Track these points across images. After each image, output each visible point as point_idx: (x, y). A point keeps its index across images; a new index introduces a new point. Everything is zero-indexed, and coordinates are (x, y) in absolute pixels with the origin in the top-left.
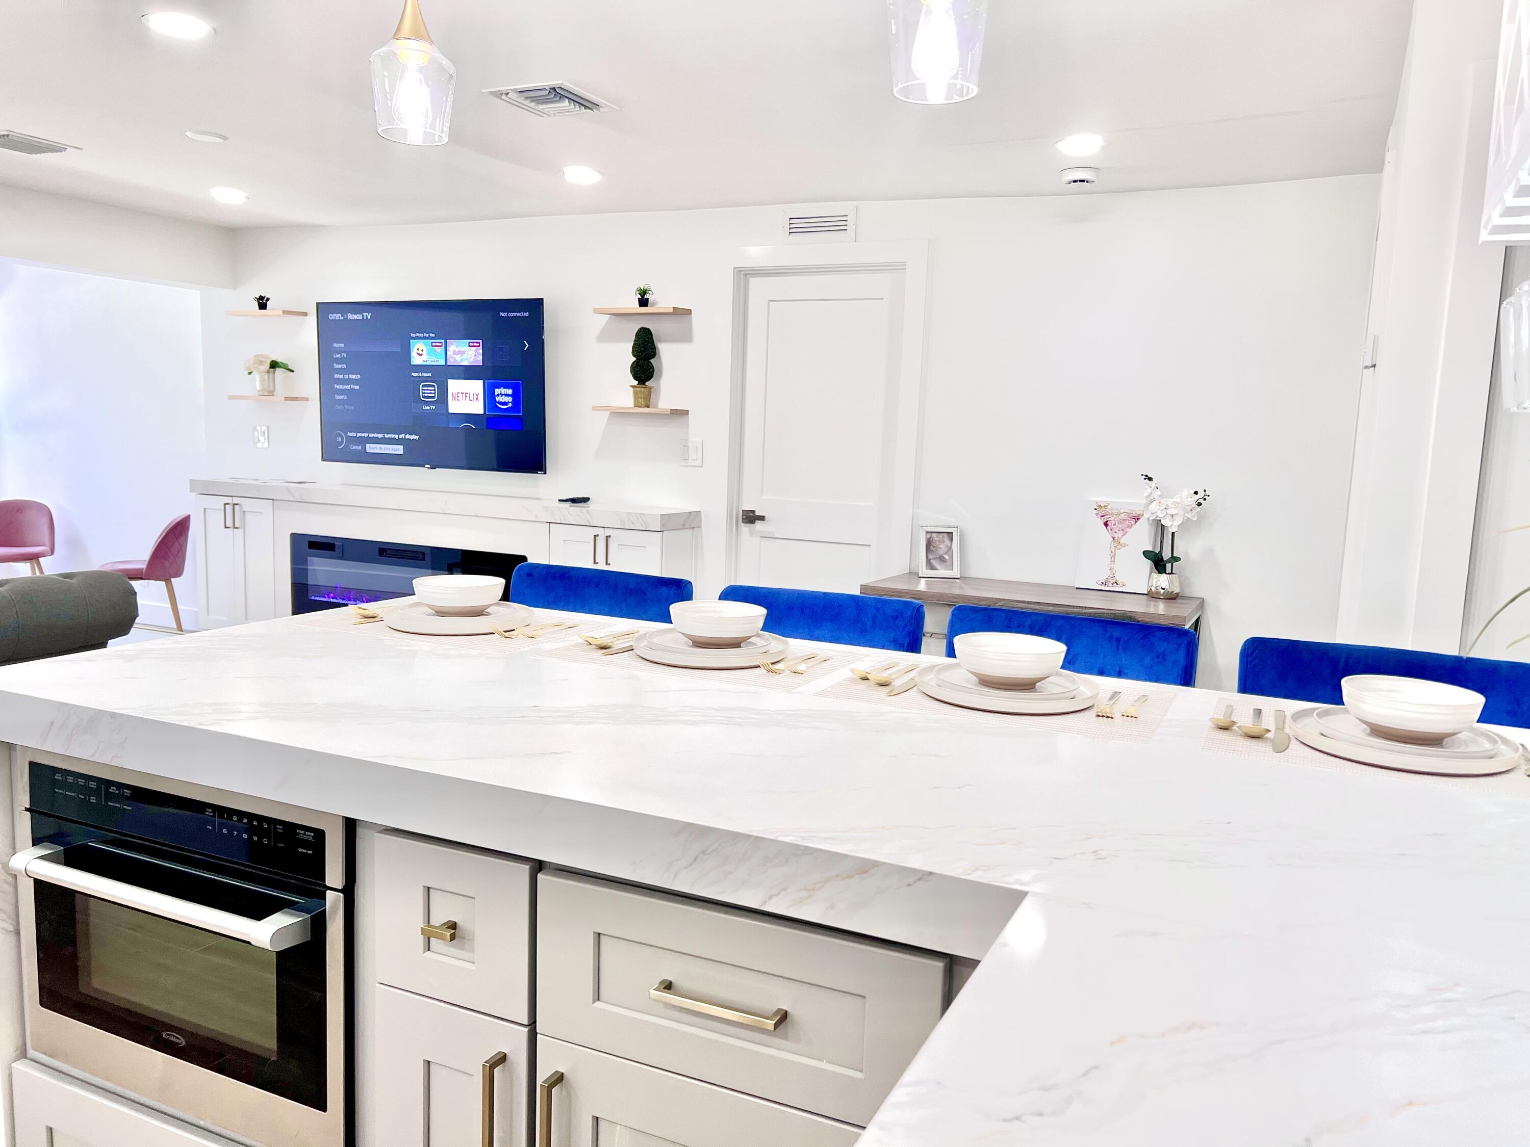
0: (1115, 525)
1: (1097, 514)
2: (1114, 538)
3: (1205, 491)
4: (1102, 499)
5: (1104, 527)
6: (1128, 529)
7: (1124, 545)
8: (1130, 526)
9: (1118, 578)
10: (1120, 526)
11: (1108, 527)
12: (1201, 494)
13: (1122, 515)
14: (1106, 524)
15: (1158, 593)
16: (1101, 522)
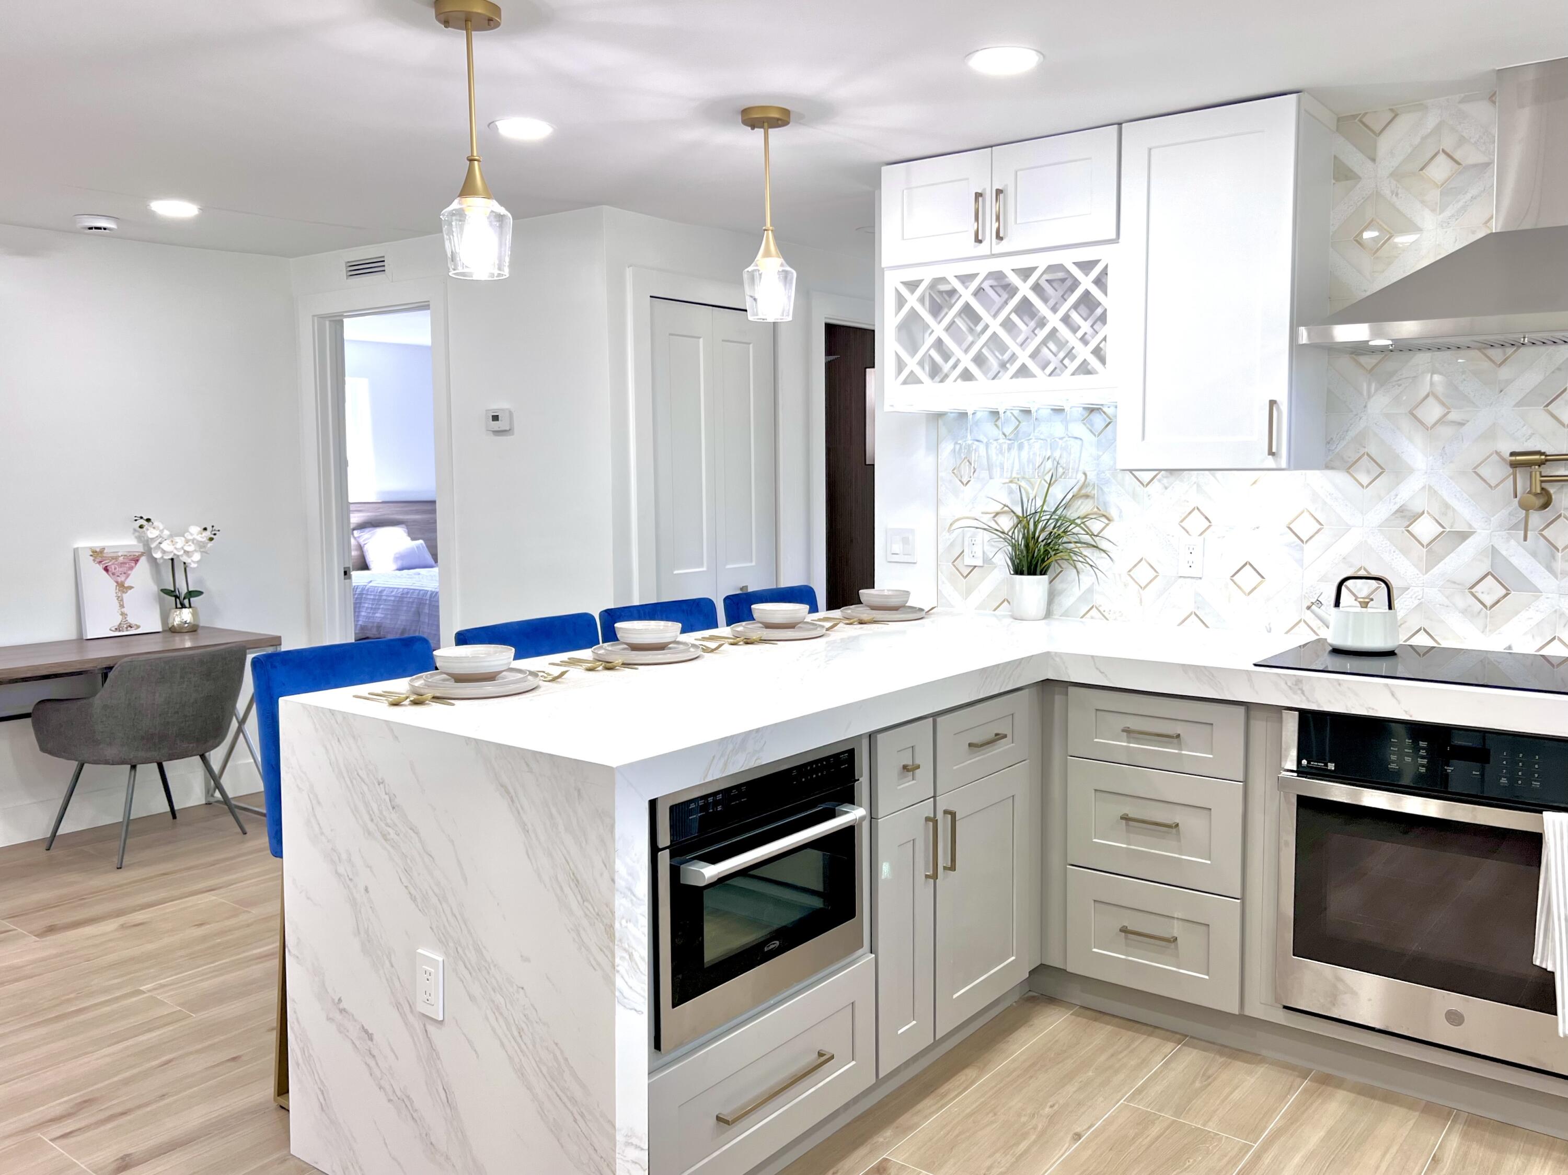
0: (115, 569)
1: (94, 560)
2: (117, 582)
3: (213, 526)
4: (97, 544)
5: (104, 572)
6: (129, 572)
7: (131, 588)
8: (131, 568)
9: (131, 620)
10: (121, 569)
11: (110, 573)
12: (209, 529)
13: (121, 559)
14: (106, 569)
15: (183, 627)
16: (99, 569)
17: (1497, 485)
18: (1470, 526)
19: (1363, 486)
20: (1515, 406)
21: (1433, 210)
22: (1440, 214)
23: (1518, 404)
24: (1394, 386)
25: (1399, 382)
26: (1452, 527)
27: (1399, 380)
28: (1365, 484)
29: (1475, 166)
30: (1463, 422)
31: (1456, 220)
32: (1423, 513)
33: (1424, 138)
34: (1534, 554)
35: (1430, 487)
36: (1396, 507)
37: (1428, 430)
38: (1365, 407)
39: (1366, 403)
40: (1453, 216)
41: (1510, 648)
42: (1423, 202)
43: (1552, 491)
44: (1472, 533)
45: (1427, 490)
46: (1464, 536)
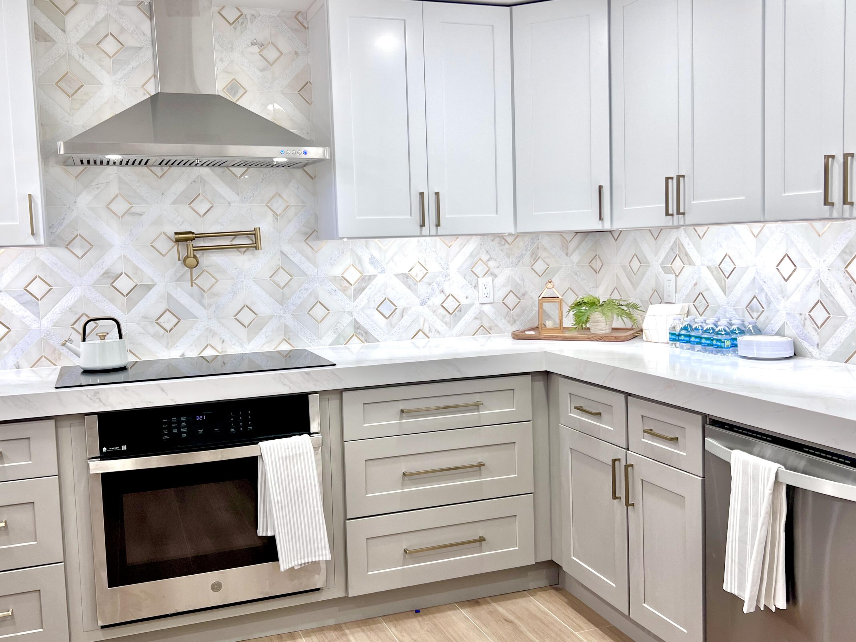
17: (167, 254)
18: (153, 281)
19: (78, 258)
20: (171, 204)
21: (109, 73)
22: (113, 76)
23: (174, 203)
24: (94, 188)
25: (98, 186)
26: (141, 282)
27: (97, 184)
28: (80, 255)
29: (132, 48)
30: (142, 213)
31: (125, 81)
32: (122, 274)
33: (97, 23)
34: (192, 296)
35: (125, 257)
36: (103, 271)
37: (119, 218)
38: (75, 202)
39: (75, 199)
40: (122, 78)
41: (183, 355)
42: (101, 66)
43: (198, 256)
44: (154, 285)
45: (123, 258)
46: (149, 287)
